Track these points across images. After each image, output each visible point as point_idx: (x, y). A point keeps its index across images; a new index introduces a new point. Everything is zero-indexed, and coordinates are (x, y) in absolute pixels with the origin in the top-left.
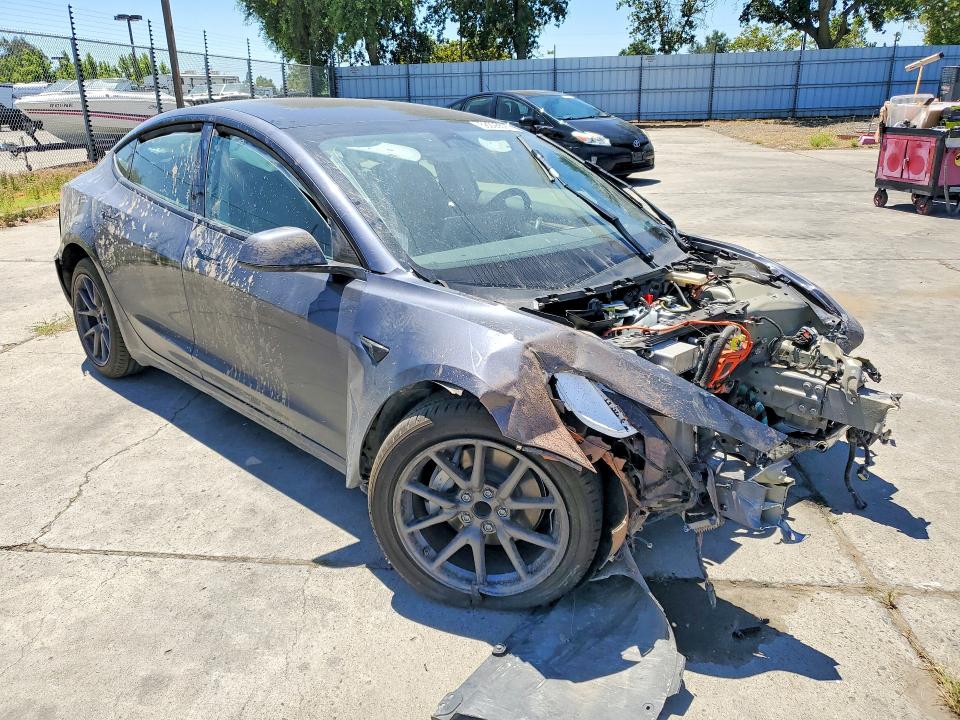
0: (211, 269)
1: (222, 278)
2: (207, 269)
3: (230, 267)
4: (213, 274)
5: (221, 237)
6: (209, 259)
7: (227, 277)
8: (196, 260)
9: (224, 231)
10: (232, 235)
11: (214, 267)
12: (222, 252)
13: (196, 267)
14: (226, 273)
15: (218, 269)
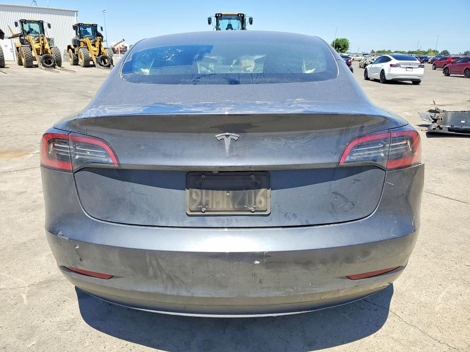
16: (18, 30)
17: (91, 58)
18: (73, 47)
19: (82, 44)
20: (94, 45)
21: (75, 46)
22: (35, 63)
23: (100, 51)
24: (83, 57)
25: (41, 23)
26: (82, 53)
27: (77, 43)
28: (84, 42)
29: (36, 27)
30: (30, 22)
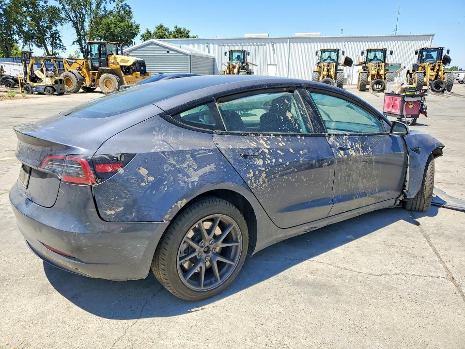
0: (352, 153)
1: (359, 153)
2: (350, 153)
3: (360, 148)
4: (354, 154)
5: (346, 138)
6: (348, 149)
7: (361, 153)
8: (342, 152)
9: (346, 135)
10: (351, 135)
11: (353, 151)
12: (352, 144)
13: (344, 155)
14: (359, 151)
15: (355, 151)
16: (363, 59)
17: (426, 82)
18: (411, 72)
19: (420, 68)
20: (433, 69)
21: (414, 71)
22: (368, 87)
23: (437, 75)
24: (416, 81)
25: (384, 51)
26: (417, 77)
27: (415, 68)
28: (422, 67)
29: (380, 55)
30: (375, 50)
